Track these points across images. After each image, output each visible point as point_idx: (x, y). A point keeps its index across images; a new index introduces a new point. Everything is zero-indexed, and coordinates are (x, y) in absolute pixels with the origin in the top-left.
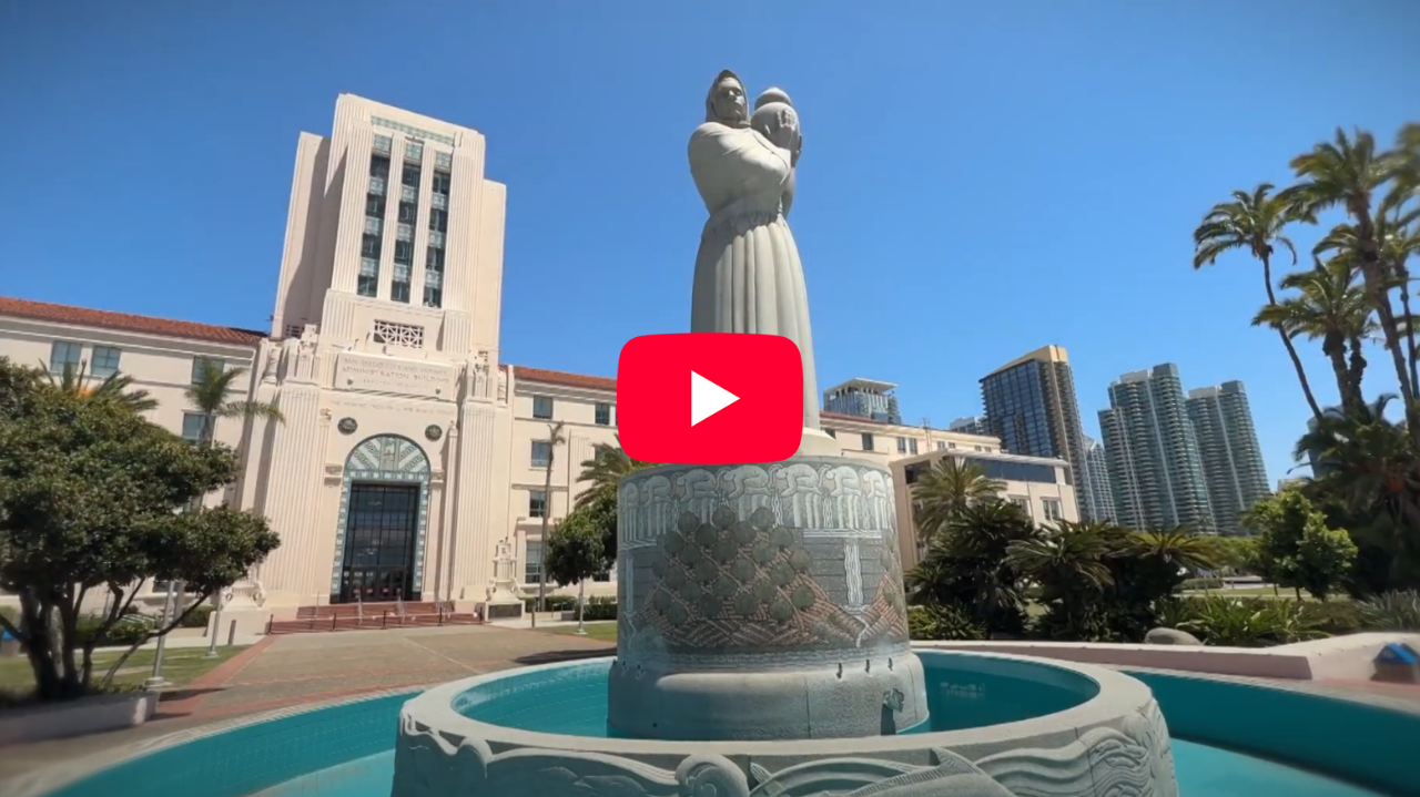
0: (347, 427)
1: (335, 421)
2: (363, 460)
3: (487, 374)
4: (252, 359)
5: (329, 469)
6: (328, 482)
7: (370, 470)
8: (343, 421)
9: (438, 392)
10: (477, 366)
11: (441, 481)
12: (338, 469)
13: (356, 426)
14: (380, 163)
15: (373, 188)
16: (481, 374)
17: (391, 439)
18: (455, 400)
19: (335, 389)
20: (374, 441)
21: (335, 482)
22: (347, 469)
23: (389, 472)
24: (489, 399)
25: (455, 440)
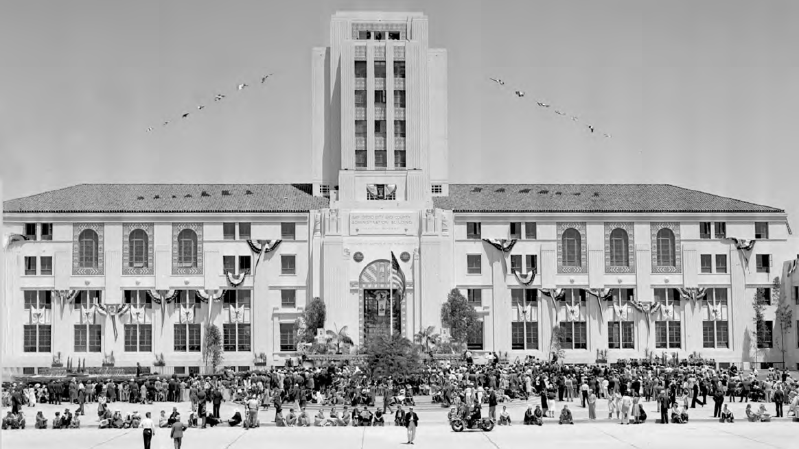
0: (358, 258)
1: (352, 255)
2: (369, 277)
3: (434, 215)
4: (307, 221)
5: (352, 284)
6: (352, 291)
7: (373, 283)
8: (356, 254)
9: (406, 230)
10: (427, 211)
11: (412, 288)
12: (356, 283)
13: (363, 257)
14: (360, 66)
15: (358, 86)
16: (431, 216)
17: (382, 263)
18: (416, 235)
19: (350, 235)
20: (373, 265)
21: (356, 291)
22: (361, 282)
23: (382, 283)
24: (436, 233)
25: (418, 261)
